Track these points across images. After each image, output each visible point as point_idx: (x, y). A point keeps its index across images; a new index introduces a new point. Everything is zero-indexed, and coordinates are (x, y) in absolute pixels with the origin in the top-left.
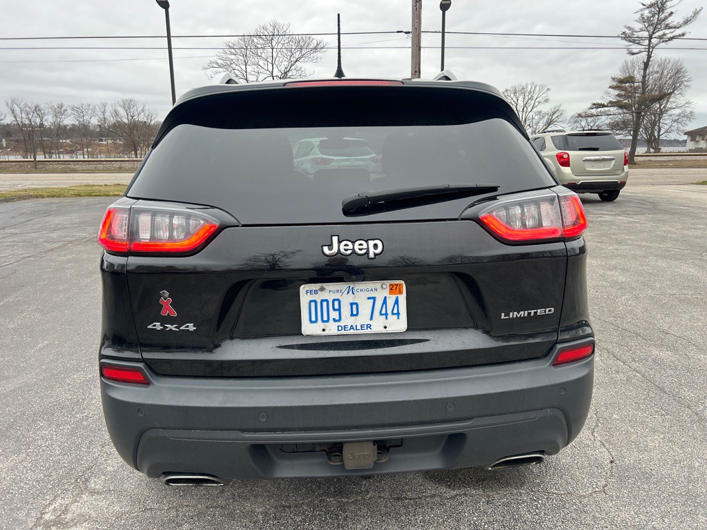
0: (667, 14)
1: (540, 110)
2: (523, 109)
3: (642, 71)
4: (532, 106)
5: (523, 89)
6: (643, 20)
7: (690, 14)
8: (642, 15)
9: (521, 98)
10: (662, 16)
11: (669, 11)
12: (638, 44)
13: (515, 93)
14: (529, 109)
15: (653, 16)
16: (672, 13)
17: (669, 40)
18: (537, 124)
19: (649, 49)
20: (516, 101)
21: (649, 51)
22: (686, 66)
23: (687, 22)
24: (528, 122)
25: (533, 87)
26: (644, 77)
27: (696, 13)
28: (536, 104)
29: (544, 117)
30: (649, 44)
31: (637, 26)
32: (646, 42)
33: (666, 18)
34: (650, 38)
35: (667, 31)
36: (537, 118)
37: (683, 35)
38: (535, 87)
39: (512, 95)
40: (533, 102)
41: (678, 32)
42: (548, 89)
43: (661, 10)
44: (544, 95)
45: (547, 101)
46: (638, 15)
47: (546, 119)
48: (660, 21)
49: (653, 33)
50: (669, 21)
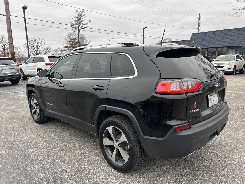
0: (82, 20)
1: (43, 47)
2: (36, 47)
3: (78, 37)
4: (39, 46)
5: (35, 39)
6: (76, 21)
7: (88, 21)
8: (75, 20)
9: (35, 43)
10: (81, 21)
11: (82, 19)
12: (75, 28)
13: (32, 41)
14: (39, 47)
15: (78, 20)
16: (83, 20)
17: (84, 28)
18: (42, 52)
19: (79, 30)
20: (33, 44)
21: (79, 31)
22: (85, 36)
23: (88, 23)
24: (39, 52)
25: (39, 39)
26: (79, 39)
27: (90, 21)
28: (41, 45)
29: (44, 50)
30: (78, 29)
31: (74, 23)
32: (78, 28)
33: (82, 22)
34: (78, 26)
35: (83, 25)
36: (42, 50)
37: (87, 27)
38: (40, 39)
39: (31, 41)
40: (39, 44)
41: (86, 26)
42: (45, 40)
43: (80, 19)
44: (43, 42)
45: (44, 44)
46: (74, 20)
47: (45, 50)
48: (80, 22)
49: (79, 26)
50: (83, 22)
